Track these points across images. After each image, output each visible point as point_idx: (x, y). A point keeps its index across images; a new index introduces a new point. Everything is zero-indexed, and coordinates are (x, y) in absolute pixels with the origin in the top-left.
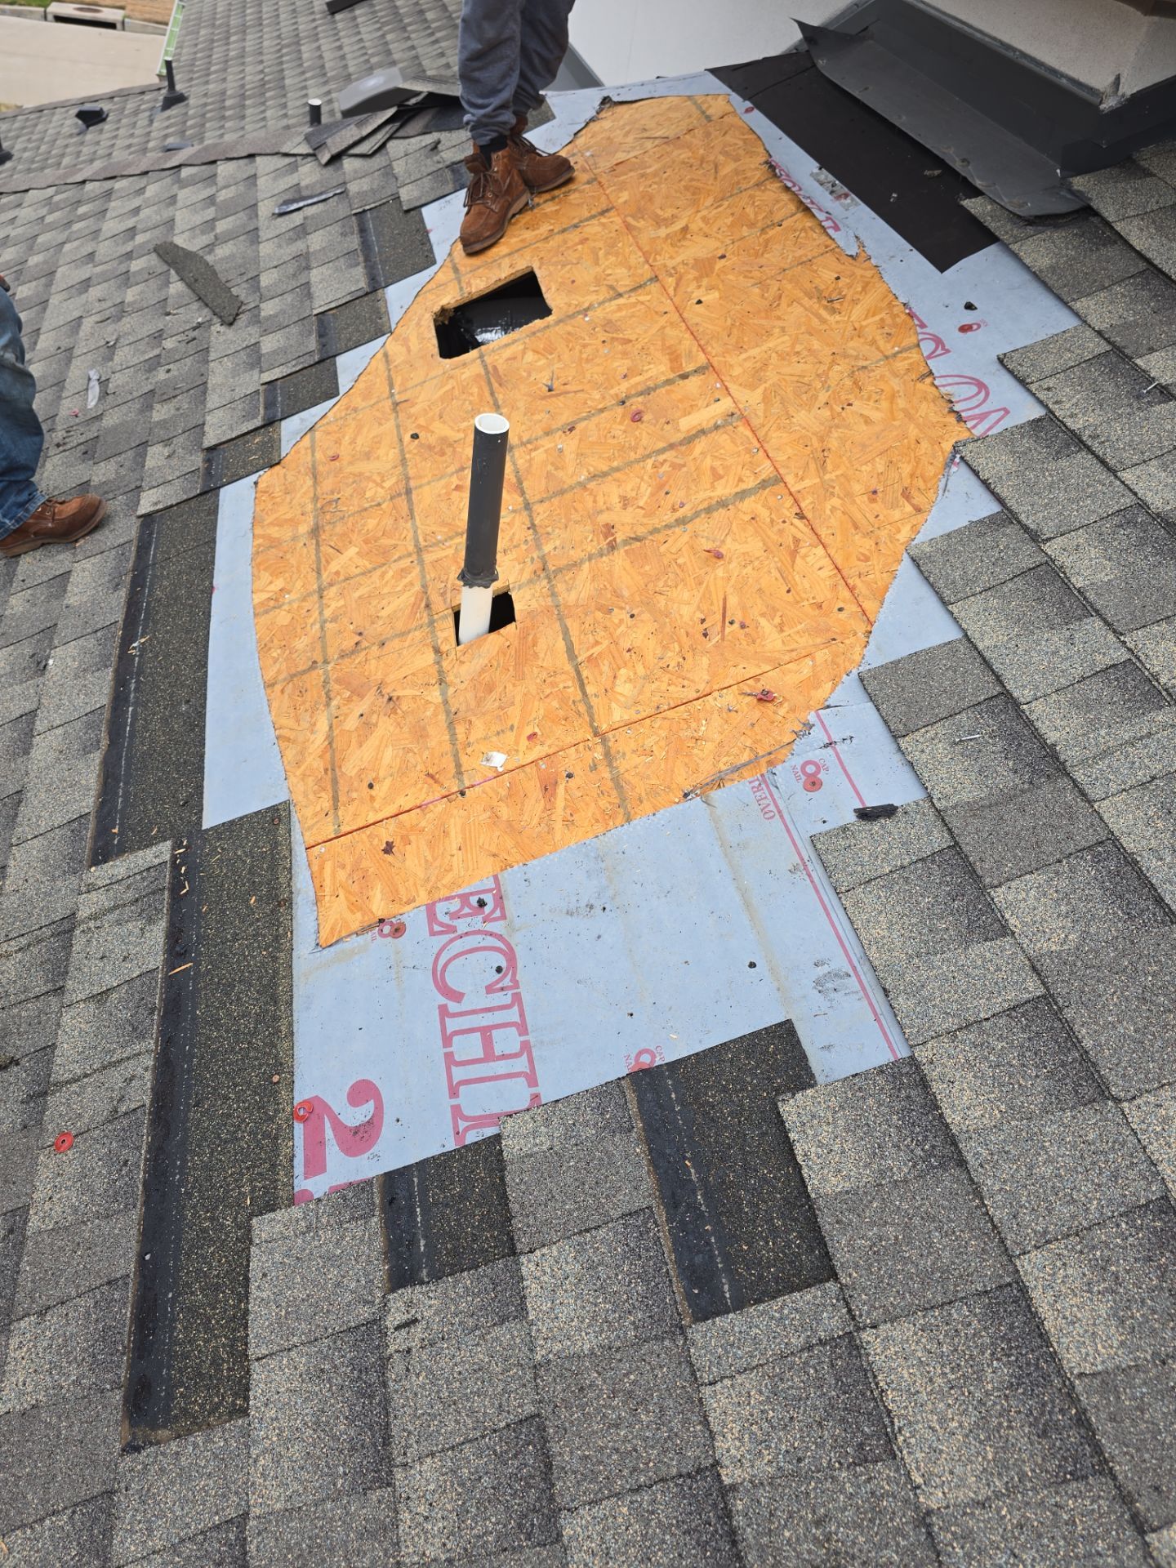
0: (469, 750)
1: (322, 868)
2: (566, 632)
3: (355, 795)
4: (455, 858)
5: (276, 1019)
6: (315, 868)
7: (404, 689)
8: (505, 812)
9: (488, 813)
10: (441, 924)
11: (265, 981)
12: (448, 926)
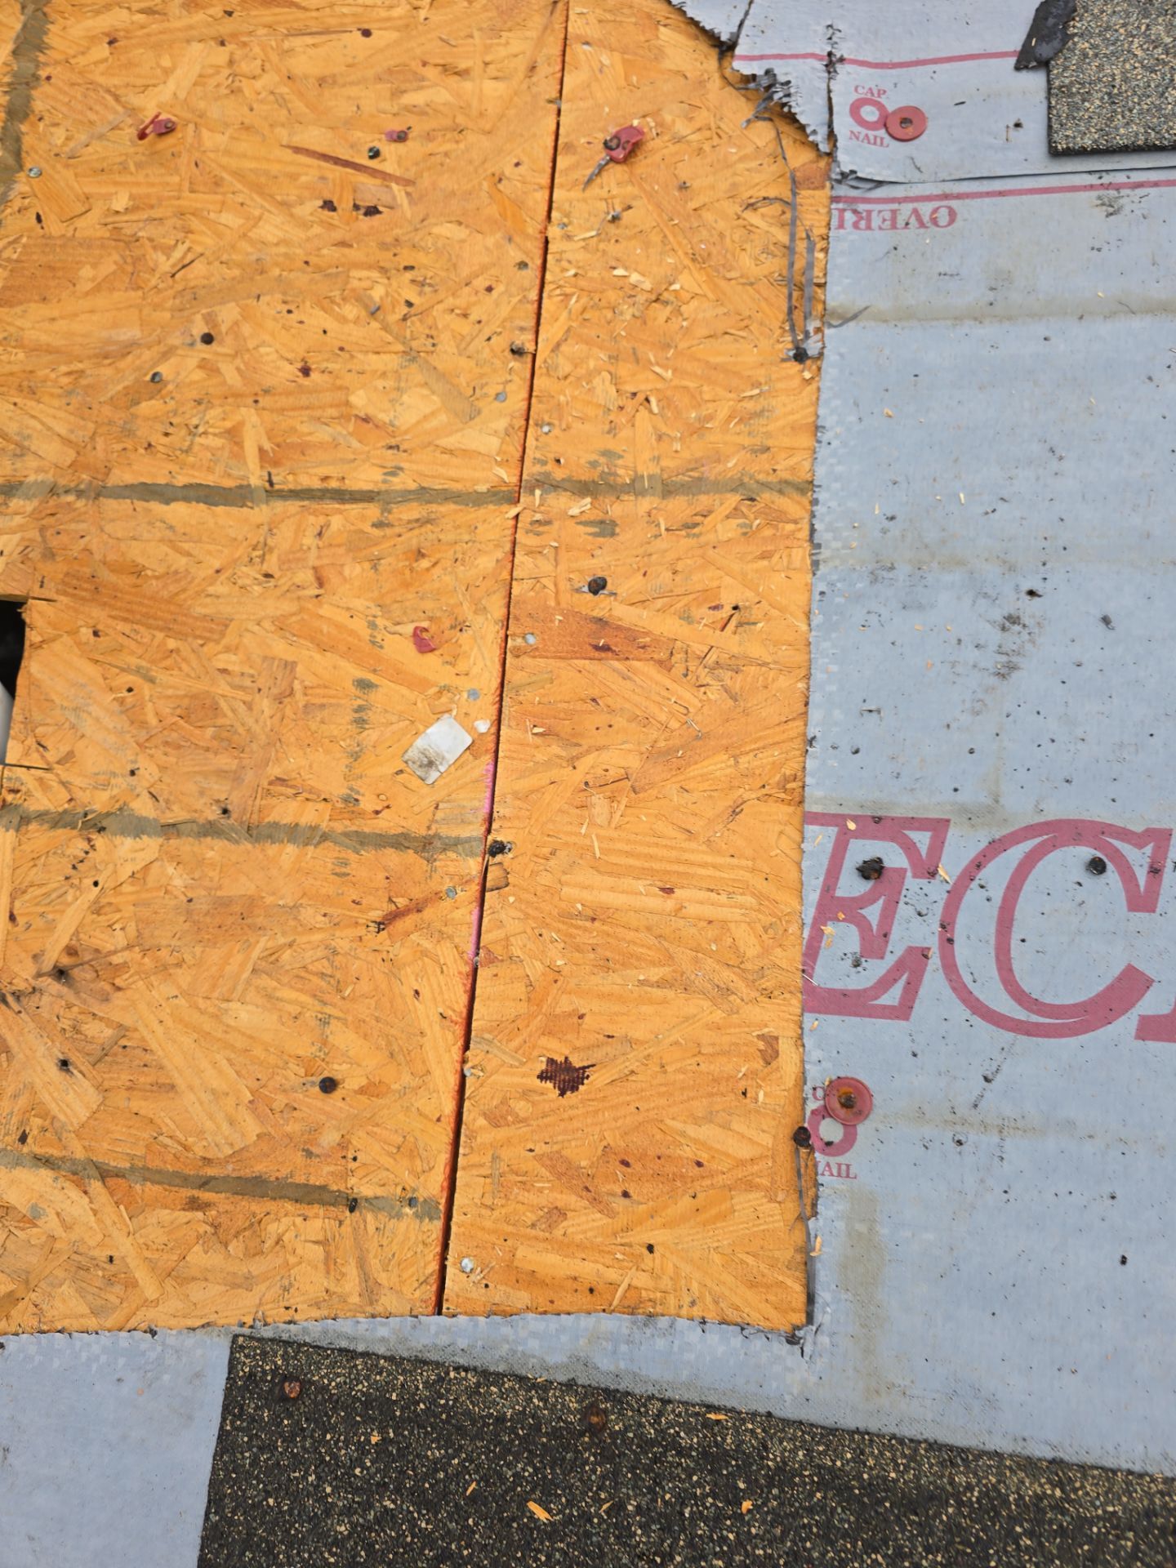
0: (368, 804)
1: (531, 1279)
2: (148, 492)
3: (329, 1138)
4: (692, 910)
5: (993, 1502)
6: (521, 1298)
7: (51, 927)
8: (619, 757)
9: (599, 802)
10: (885, 984)
11: (845, 1519)
12: (899, 967)
